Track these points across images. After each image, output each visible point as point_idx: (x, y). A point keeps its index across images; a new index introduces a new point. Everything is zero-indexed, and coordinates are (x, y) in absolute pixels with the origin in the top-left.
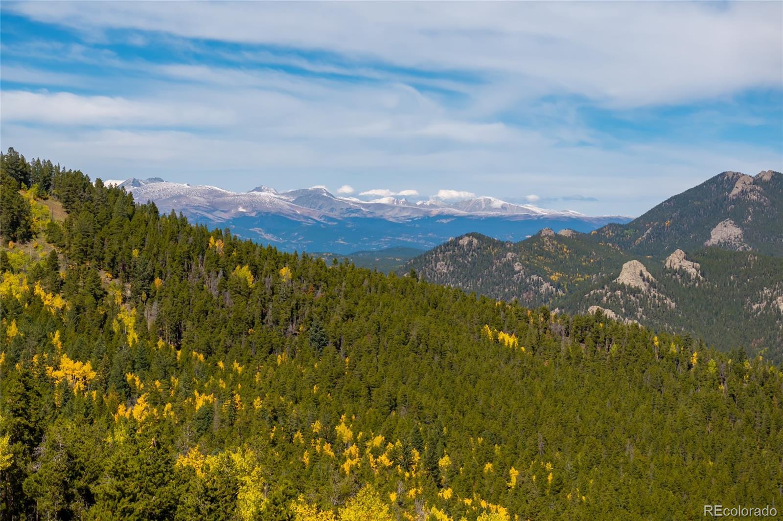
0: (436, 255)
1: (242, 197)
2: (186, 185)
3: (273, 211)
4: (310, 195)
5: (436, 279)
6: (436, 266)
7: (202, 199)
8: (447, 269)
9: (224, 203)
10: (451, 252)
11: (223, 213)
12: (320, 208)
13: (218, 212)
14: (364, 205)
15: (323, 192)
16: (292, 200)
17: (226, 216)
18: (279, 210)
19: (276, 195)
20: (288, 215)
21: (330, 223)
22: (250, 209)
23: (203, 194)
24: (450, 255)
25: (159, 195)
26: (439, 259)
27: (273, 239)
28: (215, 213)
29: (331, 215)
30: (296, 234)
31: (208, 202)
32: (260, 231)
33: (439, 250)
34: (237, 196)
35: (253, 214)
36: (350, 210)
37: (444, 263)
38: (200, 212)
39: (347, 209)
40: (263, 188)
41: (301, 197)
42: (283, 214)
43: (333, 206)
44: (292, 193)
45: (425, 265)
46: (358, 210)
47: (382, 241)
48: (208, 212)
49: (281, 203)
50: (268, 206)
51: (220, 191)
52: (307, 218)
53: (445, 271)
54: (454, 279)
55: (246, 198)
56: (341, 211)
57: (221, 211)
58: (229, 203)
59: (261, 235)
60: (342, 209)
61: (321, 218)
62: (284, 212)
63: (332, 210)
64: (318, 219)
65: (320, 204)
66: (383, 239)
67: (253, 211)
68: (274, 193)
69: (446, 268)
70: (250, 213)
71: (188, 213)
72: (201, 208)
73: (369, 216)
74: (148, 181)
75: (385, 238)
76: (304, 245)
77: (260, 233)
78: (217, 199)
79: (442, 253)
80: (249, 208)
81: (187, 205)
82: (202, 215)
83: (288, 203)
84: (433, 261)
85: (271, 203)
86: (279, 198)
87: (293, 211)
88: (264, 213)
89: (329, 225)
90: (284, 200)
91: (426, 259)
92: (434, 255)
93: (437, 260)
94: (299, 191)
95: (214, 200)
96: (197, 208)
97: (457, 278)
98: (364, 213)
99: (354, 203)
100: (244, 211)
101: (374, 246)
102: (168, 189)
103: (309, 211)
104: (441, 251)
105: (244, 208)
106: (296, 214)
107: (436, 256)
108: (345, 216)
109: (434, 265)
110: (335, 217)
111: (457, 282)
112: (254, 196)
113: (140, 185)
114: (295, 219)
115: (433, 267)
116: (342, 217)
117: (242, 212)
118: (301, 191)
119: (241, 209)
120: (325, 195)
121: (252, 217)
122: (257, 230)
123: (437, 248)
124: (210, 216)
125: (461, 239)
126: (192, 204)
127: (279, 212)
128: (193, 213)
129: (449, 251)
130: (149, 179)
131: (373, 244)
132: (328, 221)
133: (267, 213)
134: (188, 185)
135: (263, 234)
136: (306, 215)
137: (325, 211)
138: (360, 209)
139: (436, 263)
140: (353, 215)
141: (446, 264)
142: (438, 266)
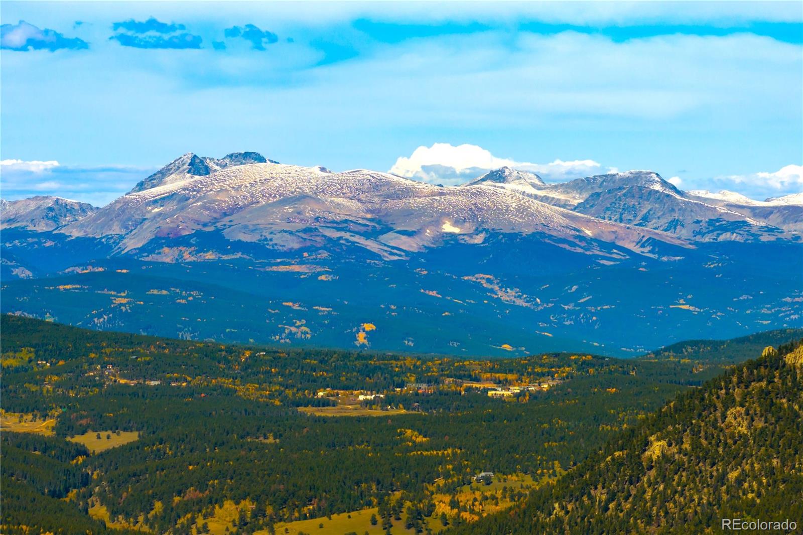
0: (727, 389)
1: (453, 199)
2: (316, 170)
3: (527, 231)
4: (621, 189)
5: (720, 450)
6: (724, 417)
7: (354, 205)
8: (749, 427)
9: (408, 213)
10: (764, 384)
11: (404, 238)
12: (646, 219)
13: (391, 235)
14: (756, 212)
15: (653, 182)
16: (576, 202)
17: (411, 245)
18: (540, 229)
19: (539, 189)
20: (564, 241)
21: (665, 259)
22: (469, 227)
23: (358, 191)
24: (761, 391)
25: (252, 196)
26: (734, 400)
27: (520, 302)
28: (383, 238)
29: (669, 237)
30: (575, 288)
31: (368, 211)
32: (488, 281)
33: (735, 379)
34: (441, 194)
35: (479, 239)
36: (718, 224)
37: (743, 410)
38: (347, 235)
39: (711, 222)
40: (507, 173)
41: (598, 194)
42: (550, 236)
43: (676, 216)
44: (579, 184)
45: (700, 415)
46: (738, 225)
47: (786, 304)
48: (367, 235)
49: (548, 210)
50: (513, 219)
51: (399, 184)
52: (609, 246)
53: (744, 430)
54: (763, 448)
55: (462, 200)
56: (697, 228)
57: (399, 232)
58: (419, 213)
59: (492, 291)
60: (698, 222)
61: (643, 246)
62: (554, 233)
63: (673, 225)
64: (637, 250)
65: (645, 211)
66: (789, 299)
67: (477, 232)
68: (534, 185)
69: (745, 423)
70: (470, 235)
71: (318, 239)
72: (352, 226)
73: (765, 238)
74: (227, 161)
75: (793, 297)
76: (593, 314)
77: (490, 286)
78: (391, 203)
79: (742, 385)
80: (467, 225)
81: (317, 219)
82: (353, 243)
83: (565, 211)
84: (719, 405)
85: (522, 210)
86: (545, 199)
87: (575, 229)
88: (505, 235)
89: (663, 263)
90: (557, 203)
91: (703, 399)
92: (723, 391)
93: (729, 402)
94: (595, 178)
95: (384, 206)
96: (342, 225)
97: (772, 446)
98: (753, 231)
99: (730, 206)
100: (456, 230)
101: (765, 317)
102: (275, 179)
103: (615, 229)
104: (740, 382)
105: (456, 223)
106: (583, 238)
107: (727, 394)
108: (707, 239)
109: (719, 414)
110: (677, 242)
111: (770, 457)
112: (480, 193)
113: (207, 171)
114: (579, 250)
115: (716, 420)
116: (696, 243)
117: (452, 235)
118: (600, 180)
119: (448, 227)
120: (657, 187)
121: (474, 245)
122: (481, 278)
123: (733, 372)
124: (371, 245)
125: (791, 350)
126: (331, 217)
127: (542, 234)
128: (330, 239)
129: (760, 380)
130: (231, 156)
131: (764, 311)
132: (661, 254)
133: (512, 237)
134: (323, 169)
135: (496, 288)
136: (607, 238)
137: (656, 229)
138: (745, 222)
139: (726, 410)
140: (725, 236)
141: (747, 414)
142: (730, 418)
